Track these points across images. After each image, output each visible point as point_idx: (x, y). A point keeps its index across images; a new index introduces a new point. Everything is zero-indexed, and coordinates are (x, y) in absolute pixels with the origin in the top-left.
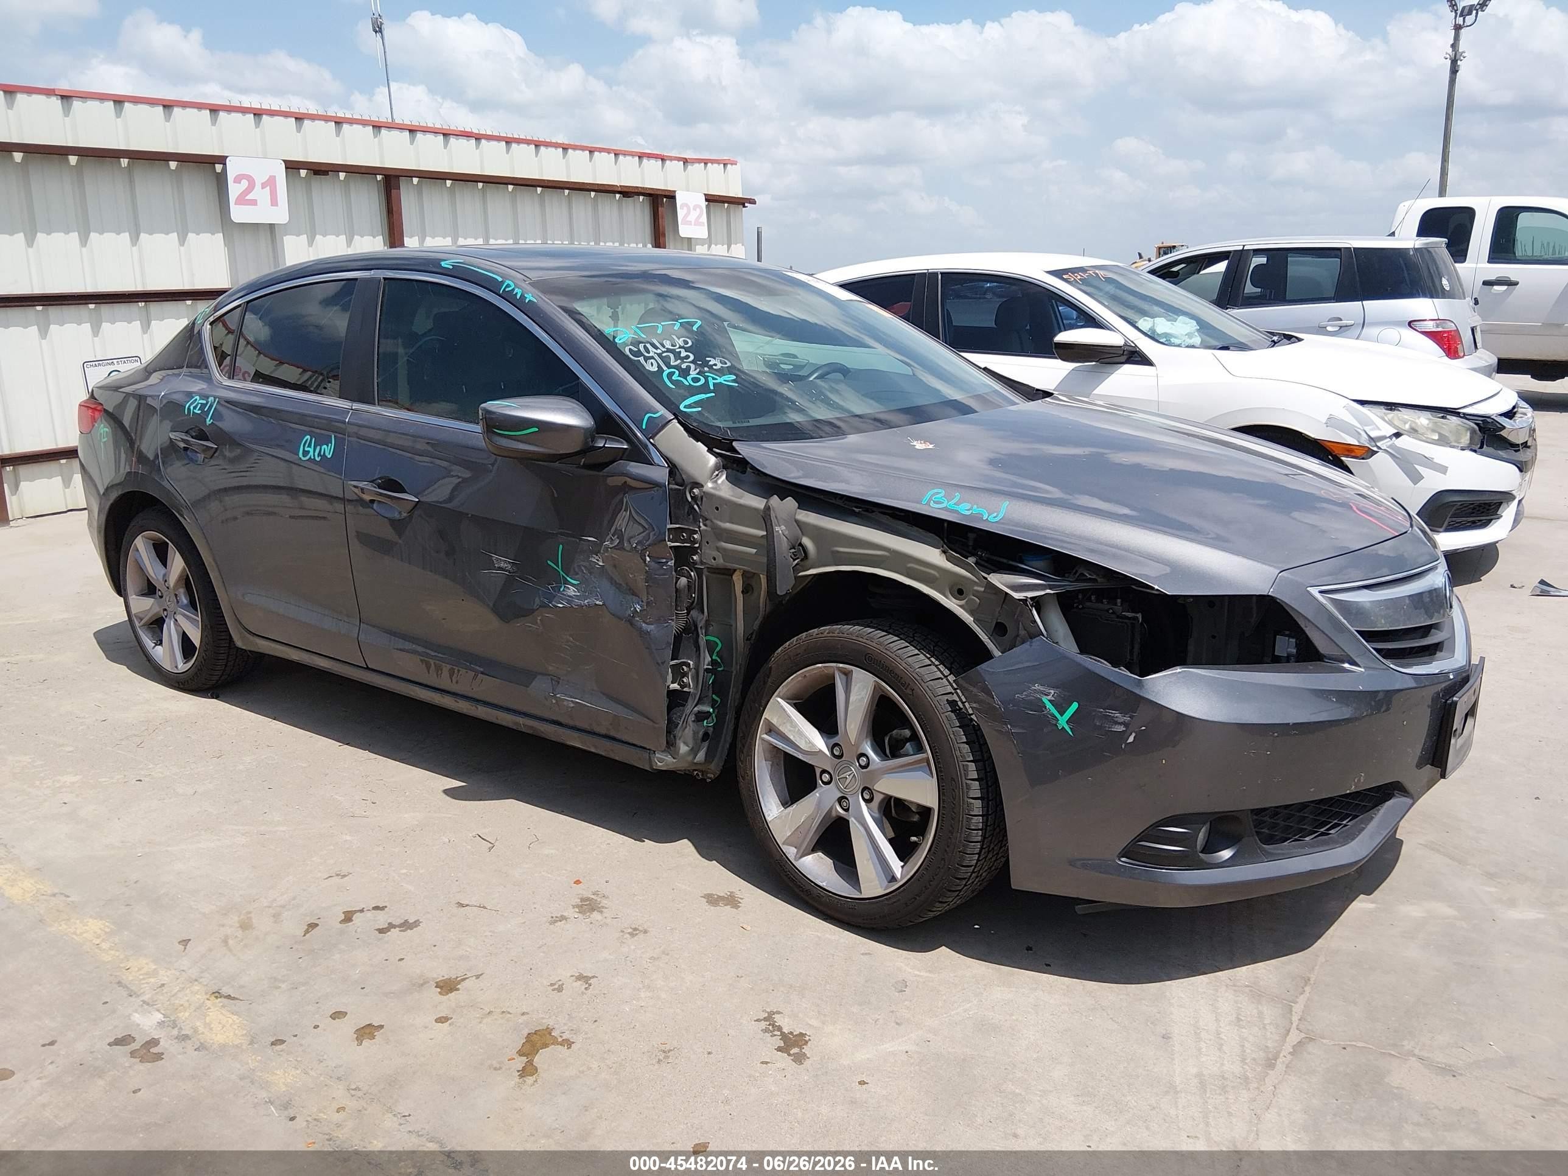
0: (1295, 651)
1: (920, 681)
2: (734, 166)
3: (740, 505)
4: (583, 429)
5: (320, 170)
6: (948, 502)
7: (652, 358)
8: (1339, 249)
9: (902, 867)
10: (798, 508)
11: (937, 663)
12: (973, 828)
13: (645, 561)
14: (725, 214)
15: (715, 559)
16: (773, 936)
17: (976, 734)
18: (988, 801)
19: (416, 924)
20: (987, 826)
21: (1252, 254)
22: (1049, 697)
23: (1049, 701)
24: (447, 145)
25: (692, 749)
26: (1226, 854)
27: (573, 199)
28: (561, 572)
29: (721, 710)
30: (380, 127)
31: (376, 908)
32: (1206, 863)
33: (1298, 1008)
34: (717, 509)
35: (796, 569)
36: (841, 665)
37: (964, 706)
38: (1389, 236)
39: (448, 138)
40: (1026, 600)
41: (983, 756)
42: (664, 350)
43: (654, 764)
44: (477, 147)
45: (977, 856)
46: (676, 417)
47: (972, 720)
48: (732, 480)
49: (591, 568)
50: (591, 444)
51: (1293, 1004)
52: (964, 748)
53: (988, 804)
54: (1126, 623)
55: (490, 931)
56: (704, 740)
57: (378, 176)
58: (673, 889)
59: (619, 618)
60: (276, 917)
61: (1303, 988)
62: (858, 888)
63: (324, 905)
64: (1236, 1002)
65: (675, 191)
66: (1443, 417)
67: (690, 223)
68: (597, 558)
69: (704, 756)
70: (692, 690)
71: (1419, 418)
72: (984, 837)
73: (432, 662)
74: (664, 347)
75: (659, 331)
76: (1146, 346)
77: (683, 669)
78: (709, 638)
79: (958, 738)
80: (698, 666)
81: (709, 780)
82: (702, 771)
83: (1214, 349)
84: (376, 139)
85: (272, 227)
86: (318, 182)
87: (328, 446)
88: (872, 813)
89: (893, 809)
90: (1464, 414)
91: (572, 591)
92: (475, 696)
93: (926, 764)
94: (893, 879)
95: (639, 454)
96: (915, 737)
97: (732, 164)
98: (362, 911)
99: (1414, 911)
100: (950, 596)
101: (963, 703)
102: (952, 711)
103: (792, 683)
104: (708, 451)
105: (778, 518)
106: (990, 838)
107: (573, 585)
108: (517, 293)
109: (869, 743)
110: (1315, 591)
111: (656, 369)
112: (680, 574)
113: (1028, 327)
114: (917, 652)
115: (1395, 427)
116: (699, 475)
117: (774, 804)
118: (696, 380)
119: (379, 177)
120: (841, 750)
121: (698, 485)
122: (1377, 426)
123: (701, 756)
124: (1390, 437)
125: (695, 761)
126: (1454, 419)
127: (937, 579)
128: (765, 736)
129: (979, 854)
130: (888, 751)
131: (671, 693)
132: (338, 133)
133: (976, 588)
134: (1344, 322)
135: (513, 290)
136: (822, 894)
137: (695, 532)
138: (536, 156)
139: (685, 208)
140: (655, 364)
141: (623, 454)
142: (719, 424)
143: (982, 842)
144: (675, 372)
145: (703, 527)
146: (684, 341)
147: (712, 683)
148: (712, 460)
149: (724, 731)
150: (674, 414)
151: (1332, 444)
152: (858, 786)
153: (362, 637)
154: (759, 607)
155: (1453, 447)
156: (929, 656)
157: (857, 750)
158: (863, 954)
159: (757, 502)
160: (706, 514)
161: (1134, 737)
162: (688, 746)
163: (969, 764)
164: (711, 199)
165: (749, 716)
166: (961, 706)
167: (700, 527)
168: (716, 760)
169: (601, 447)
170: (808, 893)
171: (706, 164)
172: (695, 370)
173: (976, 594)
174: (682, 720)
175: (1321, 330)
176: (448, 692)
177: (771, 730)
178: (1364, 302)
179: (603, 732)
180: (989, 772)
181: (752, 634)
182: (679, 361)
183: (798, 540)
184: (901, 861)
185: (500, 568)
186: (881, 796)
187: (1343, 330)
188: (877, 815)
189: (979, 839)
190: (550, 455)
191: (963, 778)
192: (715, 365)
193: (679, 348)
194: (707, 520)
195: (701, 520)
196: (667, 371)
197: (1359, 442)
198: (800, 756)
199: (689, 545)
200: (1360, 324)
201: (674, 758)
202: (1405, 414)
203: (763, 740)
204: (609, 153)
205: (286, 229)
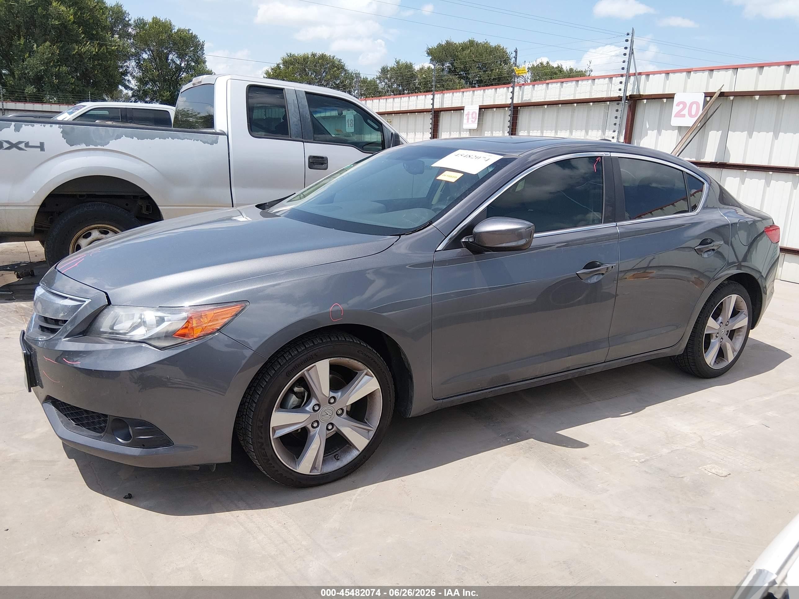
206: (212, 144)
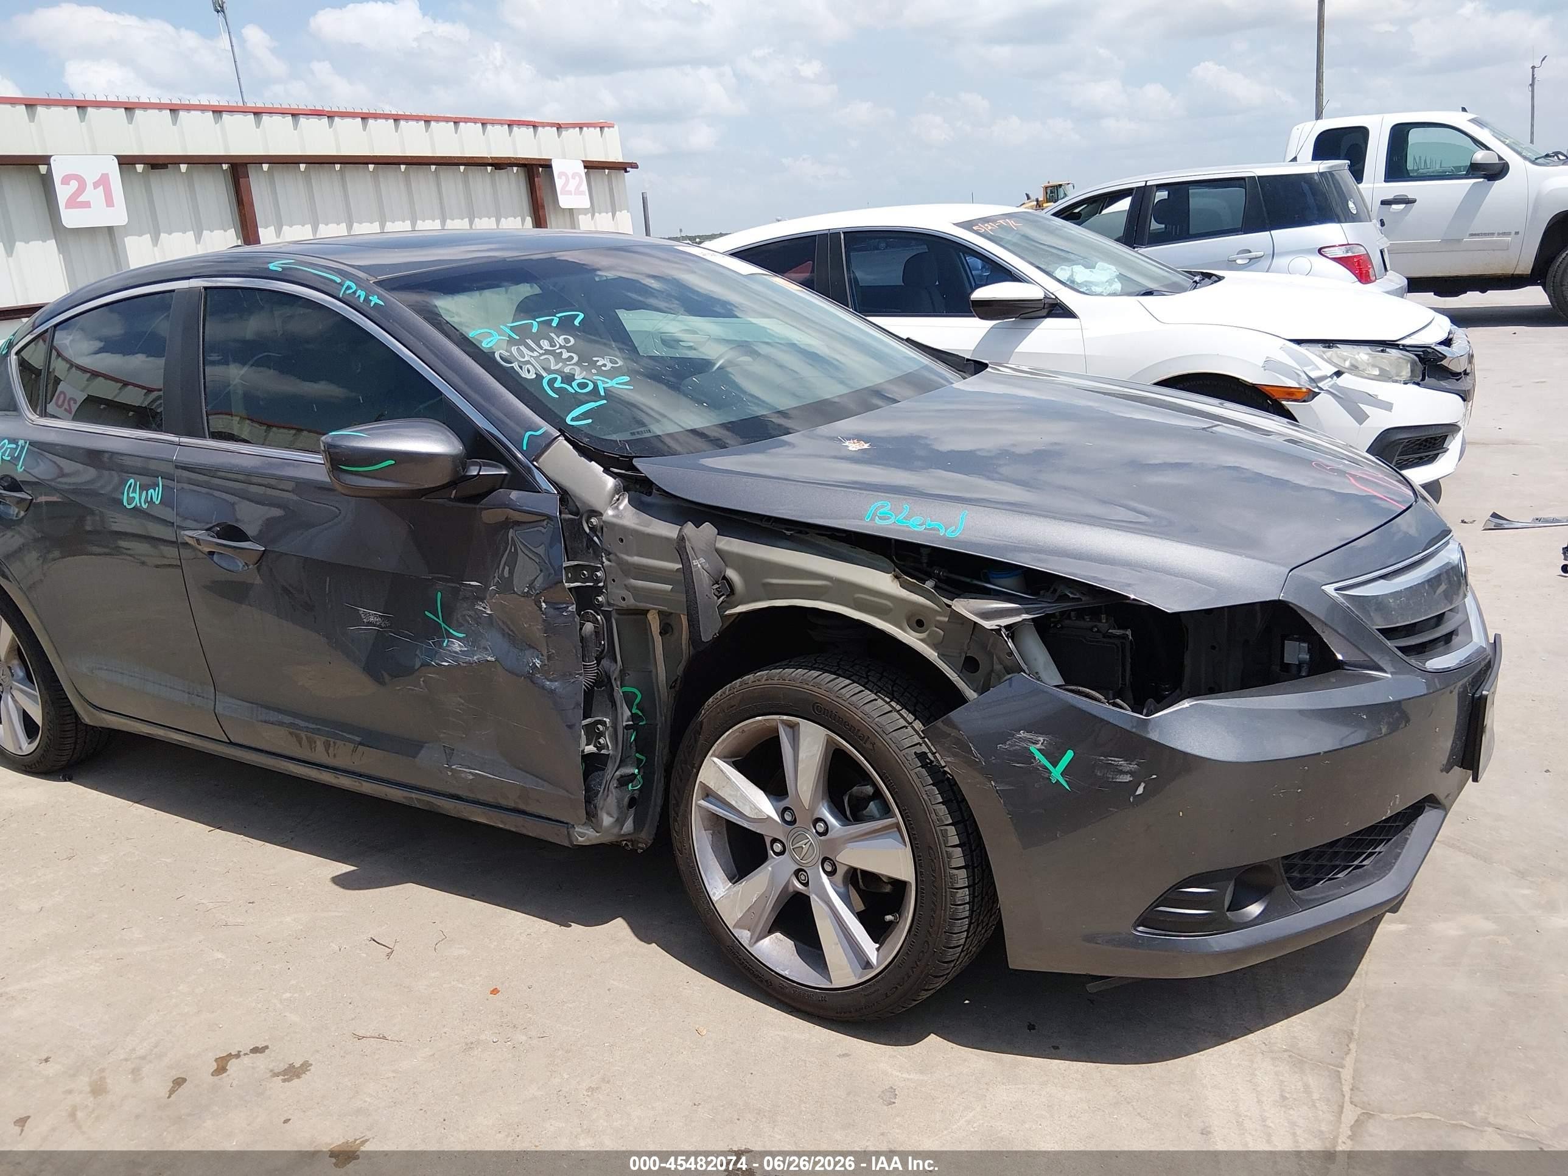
0: (1308, 657)
1: (881, 733)
2: (611, 129)
3: (649, 535)
4: (451, 456)
5: (158, 164)
6: (896, 516)
7: (528, 362)
8: (1243, 179)
9: (878, 949)
10: (718, 534)
11: (898, 707)
12: (959, 903)
13: (540, 608)
14: (606, 180)
15: (624, 599)
16: (732, 1043)
17: (952, 790)
18: (974, 868)
19: (305, 1067)
20: (974, 897)
21: (1155, 189)
22: (1039, 746)
23: (1038, 750)
24: (297, 126)
25: (617, 820)
26: (1255, 909)
27: (441, 174)
28: (443, 625)
29: (647, 771)
30: (221, 112)
31: (255, 1050)
32: (1235, 923)
33: (1347, 1074)
34: (622, 540)
35: (722, 607)
36: (785, 717)
37: (935, 757)
38: (1291, 161)
39: (297, 118)
40: (1000, 630)
41: (963, 816)
42: (541, 352)
43: (574, 839)
44: (331, 126)
45: (966, 933)
46: (562, 433)
47: (945, 772)
48: (638, 505)
49: (478, 618)
50: (463, 474)
51: (1340, 1070)
52: (940, 809)
53: (973, 872)
54: (1114, 644)
55: (393, 1071)
56: (630, 806)
57: (224, 165)
58: (609, 990)
59: (517, 675)
60: (136, 1072)
61: (1348, 1046)
62: (826, 977)
63: (192, 1051)
64: (1277, 1073)
65: (551, 160)
66: (1382, 351)
67: (569, 193)
68: (483, 605)
69: (632, 825)
70: (611, 752)
71: (1359, 353)
72: (972, 911)
73: (303, 735)
74: (541, 348)
75: (534, 330)
76: (1067, 297)
77: (598, 729)
78: (625, 689)
79: (932, 800)
80: (616, 725)
81: (640, 851)
82: (631, 841)
83: (1137, 295)
84: (218, 125)
85: (110, 229)
86: (156, 176)
87: (155, 490)
88: (835, 887)
89: (860, 881)
90: (1403, 346)
91: (457, 646)
92: (357, 770)
93: (896, 829)
94: (867, 965)
95: (520, 479)
96: (878, 794)
97: (609, 127)
98: (238, 1056)
99: (1448, 929)
100: (909, 629)
101: (933, 754)
102: (922, 767)
103: (729, 738)
104: (603, 471)
105: (696, 549)
106: (978, 911)
107: (458, 639)
108: (359, 296)
109: (826, 805)
110: (1330, 589)
111: (534, 376)
112: (585, 618)
113: (937, 283)
114: (873, 696)
115: (1335, 365)
116: (596, 501)
117: (719, 880)
118: (583, 386)
119: (225, 167)
120: (793, 814)
121: (597, 514)
122: (1317, 366)
123: (628, 826)
124: (1331, 377)
125: (622, 832)
126: (1394, 352)
127: (891, 610)
128: (703, 803)
129: (968, 931)
130: (848, 813)
131: (587, 758)
132: (175, 122)
133: (938, 618)
134: (1253, 254)
135: (354, 293)
136: (784, 984)
137: (598, 569)
138: (397, 131)
139: (563, 177)
140: (532, 371)
141: (503, 481)
142: (614, 437)
143: (970, 917)
144: (557, 378)
145: (606, 563)
146: (564, 339)
147: (634, 740)
148: (610, 482)
149: (654, 792)
150: (560, 430)
151: (1270, 388)
152: (817, 856)
153: (219, 709)
154: (682, 649)
155: (1396, 381)
156: (888, 700)
157: (813, 814)
158: (839, 1056)
159: (667, 530)
160: (607, 546)
161: (1144, 788)
162: (612, 817)
163: (948, 828)
164: (590, 166)
165: (681, 780)
166: (932, 759)
167: (602, 563)
168: (647, 826)
169: (475, 476)
170: (769, 983)
171: (581, 128)
172: (581, 374)
173: (939, 625)
174: (603, 787)
175: (1231, 265)
176: (327, 767)
177: (708, 794)
178: (1272, 232)
179: (512, 805)
180: (972, 833)
181: (676, 680)
182: (561, 364)
183: (721, 572)
184: (876, 943)
185: (369, 624)
186: (846, 868)
187: (1253, 262)
188: (842, 890)
189: (967, 914)
190: (413, 491)
191: (943, 846)
192: (605, 365)
193: (559, 348)
194: (610, 554)
195: (603, 554)
196: (547, 377)
197: (1299, 384)
198: (746, 825)
199: (591, 584)
200: (1270, 254)
201: (597, 832)
202: (1344, 350)
203: (700, 806)
204: (475, 123)
205: (127, 230)
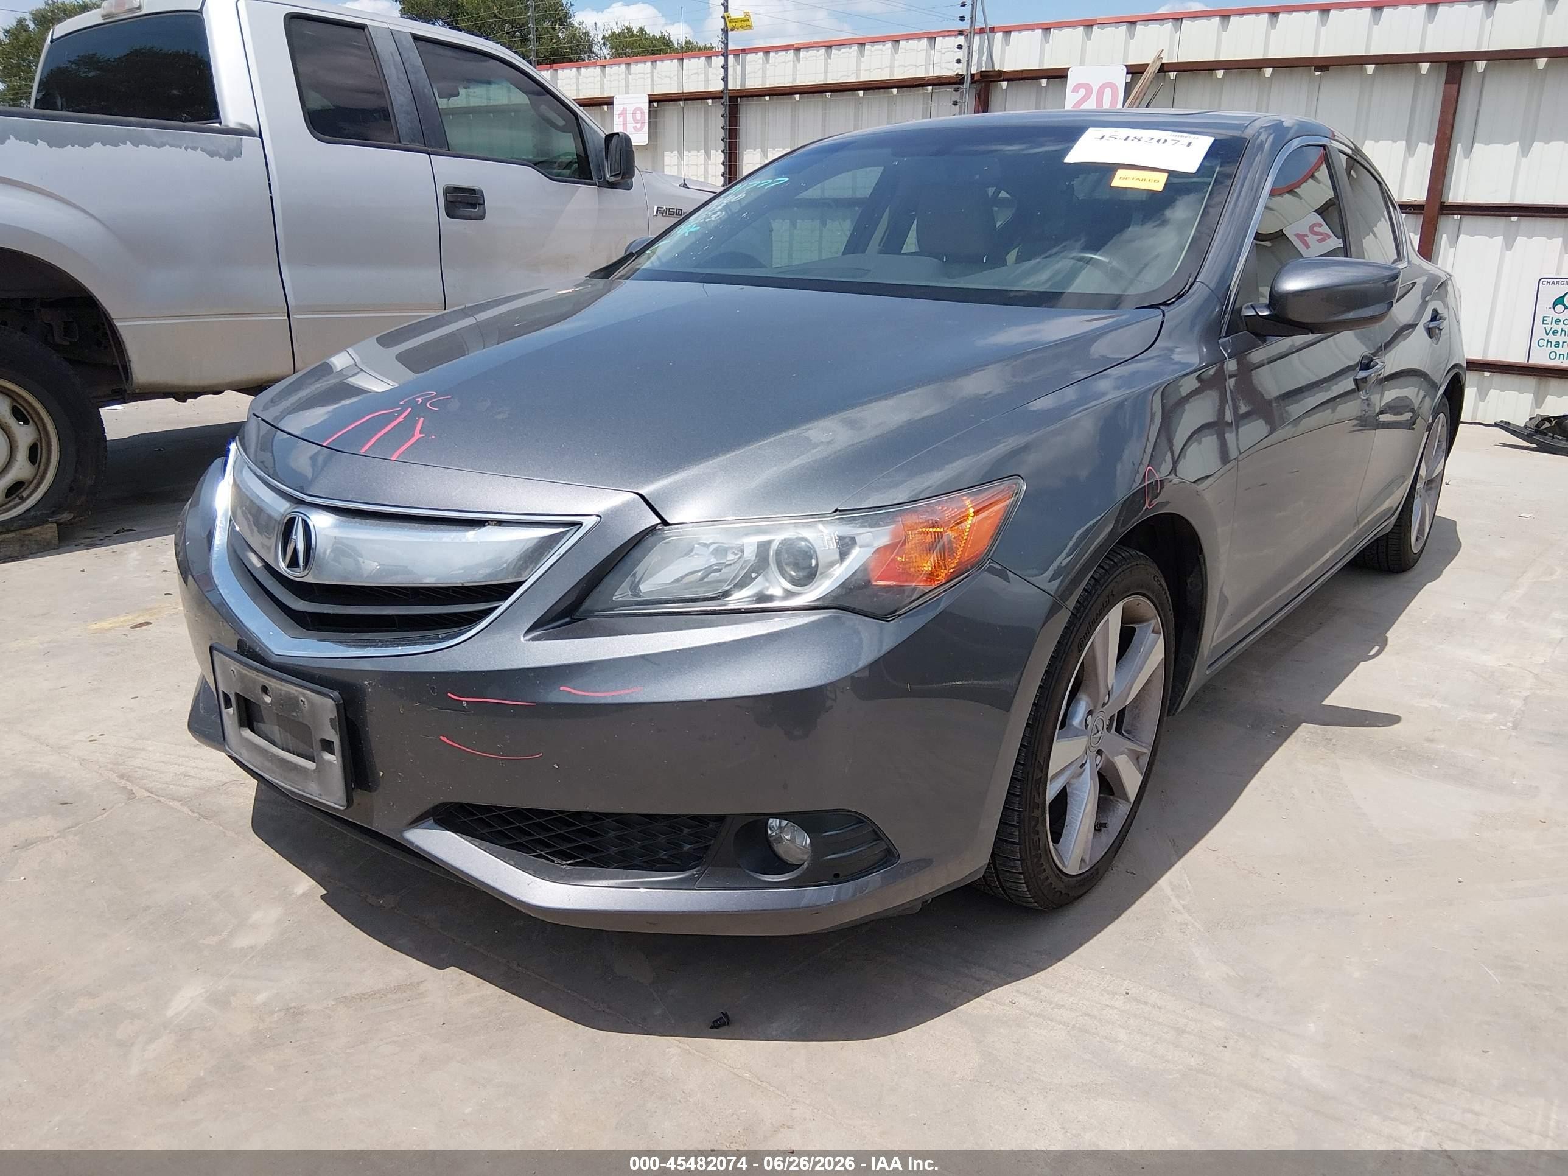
206: (229, 157)
